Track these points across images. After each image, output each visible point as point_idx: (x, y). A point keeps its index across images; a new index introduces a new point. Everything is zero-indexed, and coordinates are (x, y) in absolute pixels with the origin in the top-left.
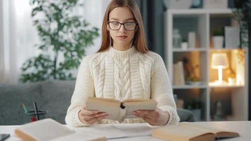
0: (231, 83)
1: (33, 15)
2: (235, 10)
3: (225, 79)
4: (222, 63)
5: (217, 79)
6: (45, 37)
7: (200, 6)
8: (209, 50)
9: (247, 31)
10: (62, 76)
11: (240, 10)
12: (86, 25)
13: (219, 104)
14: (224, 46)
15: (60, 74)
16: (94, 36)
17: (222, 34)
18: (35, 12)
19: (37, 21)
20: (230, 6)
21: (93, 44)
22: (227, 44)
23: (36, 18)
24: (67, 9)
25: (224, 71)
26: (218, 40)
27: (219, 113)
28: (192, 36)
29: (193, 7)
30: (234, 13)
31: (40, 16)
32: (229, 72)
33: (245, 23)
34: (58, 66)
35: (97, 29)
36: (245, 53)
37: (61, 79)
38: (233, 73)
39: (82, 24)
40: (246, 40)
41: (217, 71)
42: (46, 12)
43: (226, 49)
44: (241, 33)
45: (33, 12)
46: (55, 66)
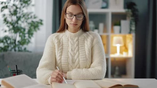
0: (124, 55)
1: (2, 11)
2: (127, 10)
3: (121, 52)
4: (119, 43)
5: (116, 52)
6: (9, 24)
7: (106, 7)
8: (111, 35)
9: (134, 23)
10: (20, 49)
11: (130, 10)
12: (35, 18)
13: (117, 68)
14: (120, 32)
15: (19, 48)
16: (40, 25)
17: (119, 24)
18: (3, 9)
19: (4, 15)
20: (125, 8)
21: (39, 29)
22: (122, 31)
23: (3, 13)
24: (23, 7)
25: (121, 47)
26: (117, 28)
27: (117, 73)
28: (101, 26)
30: (126, 12)
31: (6, 11)
32: (124, 48)
33: (133, 18)
34: (17, 43)
35: (41, 21)
36: (133, 36)
37: (19, 51)
38: (126, 49)
39: (33, 17)
40: (133, 28)
41: (116, 47)
42: (10, 9)
43: (123, 34)
44: (131, 24)
45: (2, 9)
46: (15, 43)
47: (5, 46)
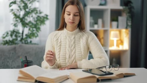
0: (121, 48)
1: (10, 6)
2: (124, 7)
3: (118, 46)
4: (116, 37)
5: (113, 45)
6: (18, 19)
7: (105, 4)
8: (109, 29)
9: (130, 19)
10: (26, 42)
11: (127, 8)
12: (40, 13)
13: (114, 60)
14: (118, 27)
16: (45, 19)
17: (117, 20)
18: (11, 5)
19: (12, 10)
20: (121, 5)
21: (45, 24)
22: (119, 26)
23: (11, 8)
24: (30, 3)
25: (117, 41)
26: (114, 23)
27: (114, 64)
28: (100, 21)
29: (101, 5)
30: (124, 9)
31: (14, 7)
32: (119, 42)
33: (130, 15)
34: (24, 36)
35: (47, 16)
36: (129, 31)
37: (26, 43)
38: (122, 42)
39: (38, 12)
40: (130, 24)
41: (113, 41)
42: (18, 4)
43: (119, 29)
44: (127, 20)
45: (10, 4)
46: (22, 36)
47: (13, 40)
